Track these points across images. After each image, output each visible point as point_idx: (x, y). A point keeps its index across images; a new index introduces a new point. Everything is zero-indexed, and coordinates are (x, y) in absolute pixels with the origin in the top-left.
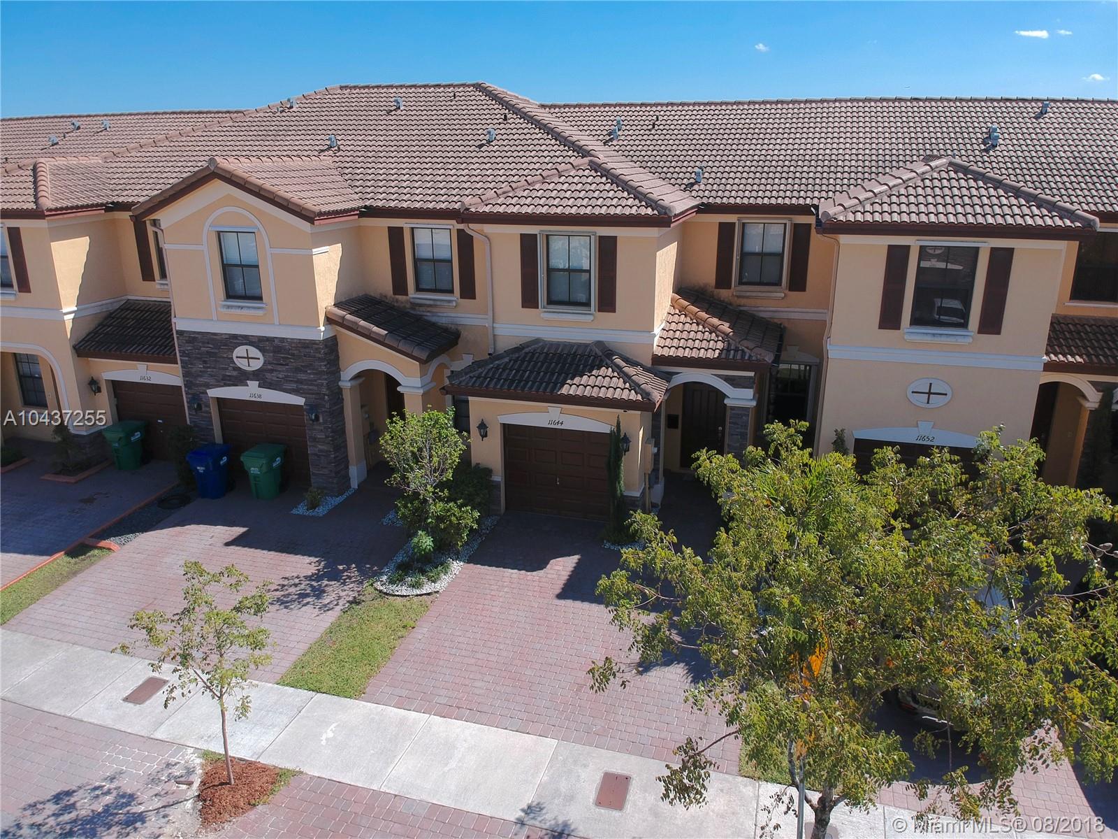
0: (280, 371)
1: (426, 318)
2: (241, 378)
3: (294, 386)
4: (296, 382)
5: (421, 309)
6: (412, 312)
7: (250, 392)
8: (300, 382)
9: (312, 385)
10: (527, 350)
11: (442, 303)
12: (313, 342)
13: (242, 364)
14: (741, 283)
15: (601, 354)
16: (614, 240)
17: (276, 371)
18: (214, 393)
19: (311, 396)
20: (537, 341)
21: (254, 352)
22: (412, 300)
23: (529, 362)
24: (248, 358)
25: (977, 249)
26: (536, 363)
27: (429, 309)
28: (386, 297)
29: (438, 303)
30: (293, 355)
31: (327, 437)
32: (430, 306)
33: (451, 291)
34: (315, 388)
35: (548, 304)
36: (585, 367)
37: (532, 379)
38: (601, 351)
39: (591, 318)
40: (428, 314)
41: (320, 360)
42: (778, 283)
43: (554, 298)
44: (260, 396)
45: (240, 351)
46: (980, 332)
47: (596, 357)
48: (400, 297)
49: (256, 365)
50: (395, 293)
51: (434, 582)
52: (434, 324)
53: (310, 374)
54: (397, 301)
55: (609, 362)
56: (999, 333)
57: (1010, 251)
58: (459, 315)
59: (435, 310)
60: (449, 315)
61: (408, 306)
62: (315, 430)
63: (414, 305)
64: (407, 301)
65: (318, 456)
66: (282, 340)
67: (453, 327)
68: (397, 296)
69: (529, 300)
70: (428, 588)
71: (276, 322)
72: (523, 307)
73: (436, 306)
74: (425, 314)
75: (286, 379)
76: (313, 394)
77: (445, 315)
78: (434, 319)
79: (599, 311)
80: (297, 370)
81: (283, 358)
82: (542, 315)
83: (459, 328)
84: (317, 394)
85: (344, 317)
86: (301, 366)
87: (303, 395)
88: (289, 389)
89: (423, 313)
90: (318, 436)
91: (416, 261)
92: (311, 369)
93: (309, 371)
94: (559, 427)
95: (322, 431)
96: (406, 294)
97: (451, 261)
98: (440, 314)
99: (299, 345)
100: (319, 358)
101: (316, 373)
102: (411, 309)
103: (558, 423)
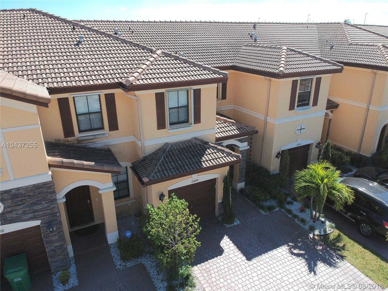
0: (18, 210)
1: (88, 146)
3: (32, 215)
4: (32, 213)
5: (84, 142)
6: (80, 145)
8: (37, 211)
9: (47, 210)
11: (98, 136)
12: (45, 184)
16: (200, 90)
17: (15, 210)
19: (46, 217)
20: (167, 144)
22: (79, 138)
23: (174, 156)
25: (313, 79)
26: (178, 156)
27: (90, 141)
28: (59, 140)
30: (30, 196)
32: (91, 139)
33: (102, 128)
34: (49, 211)
35: (170, 125)
36: (200, 151)
37: (184, 164)
38: (200, 142)
39: (192, 127)
40: (90, 144)
43: (172, 122)
44: (2, 231)
46: (313, 105)
47: (199, 145)
48: (69, 139)
52: (94, 149)
54: (68, 141)
55: (208, 146)
56: (317, 105)
57: (320, 78)
58: (109, 140)
59: (94, 140)
60: (103, 141)
61: (75, 142)
63: (79, 141)
64: (74, 140)
66: (19, 189)
67: (106, 147)
68: (67, 139)
69: (161, 125)
71: (13, 179)
72: (158, 130)
74: (88, 144)
75: (25, 213)
76: (47, 215)
77: (101, 142)
78: (93, 146)
79: (195, 124)
80: (34, 204)
81: (20, 200)
82: (170, 131)
83: (110, 147)
84: (50, 214)
85: (62, 162)
86: (36, 201)
87: (39, 219)
88: (28, 219)
89: (86, 144)
90: (54, 239)
91: (77, 115)
92: (44, 201)
93: (43, 203)
94: (197, 182)
95: (56, 235)
96: (74, 135)
97: (101, 112)
98: (97, 142)
99: (34, 188)
100: (51, 192)
101: (49, 202)
102: (78, 143)
103: (196, 181)
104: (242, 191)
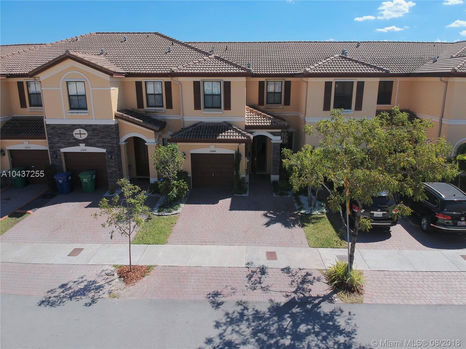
0: (95, 139)
1: (151, 117)
2: (77, 143)
3: (101, 144)
4: (102, 143)
5: (150, 114)
6: (146, 115)
7: (81, 148)
8: (104, 142)
9: (110, 143)
10: (198, 126)
11: (159, 111)
12: (110, 126)
13: (78, 137)
14: (267, 103)
15: (227, 125)
16: (230, 82)
17: (93, 138)
18: (63, 150)
19: (109, 148)
20: (201, 122)
21: (83, 131)
22: (146, 110)
23: (200, 129)
24: (80, 134)
25: (353, 82)
26: (203, 130)
27: (153, 114)
28: (134, 109)
29: (157, 111)
30: (101, 131)
31: (116, 165)
32: (154, 112)
33: (162, 106)
34: (111, 145)
35: (204, 108)
36: (222, 130)
37: (203, 135)
38: (227, 124)
39: (222, 112)
40: (153, 116)
41: (113, 133)
42: (280, 103)
43: (206, 106)
44: (85, 150)
45: (77, 131)
46: (355, 110)
47: (225, 127)
48: (140, 109)
49: (84, 137)
50: (138, 108)
51: (176, 210)
52: (155, 120)
53: (109, 139)
54: (139, 111)
55: (231, 128)
56: (361, 110)
57: (363, 82)
58: (166, 115)
59: (155, 114)
60: (161, 116)
61: (144, 113)
62: (111, 162)
63: (147, 112)
64: (143, 111)
65: (112, 173)
66: (96, 125)
67: (163, 120)
68: (139, 109)
69: (197, 106)
70: (174, 212)
71: (94, 118)
72: (195, 109)
73: (156, 112)
75: (98, 142)
76: (110, 147)
77: (160, 116)
78: (155, 118)
79: (225, 110)
80: (103, 137)
81: (96, 133)
82: (203, 112)
83: (166, 121)
84: (112, 147)
85: (122, 115)
86: (105, 136)
87: (106, 148)
88: (99, 146)
89: (150, 116)
90: (112, 165)
91: (147, 95)
92: (109, 137)
93: (108, 138)
94: (214, 153)
95: (113, 162)
96: (143, 108)
97: (162, 94)
98: (158, 116)
99: (104, 127)
100: (113, 132)
101: (111, 139)
102: (145, 114)
103: (214, 151)
104: (275, 182)
